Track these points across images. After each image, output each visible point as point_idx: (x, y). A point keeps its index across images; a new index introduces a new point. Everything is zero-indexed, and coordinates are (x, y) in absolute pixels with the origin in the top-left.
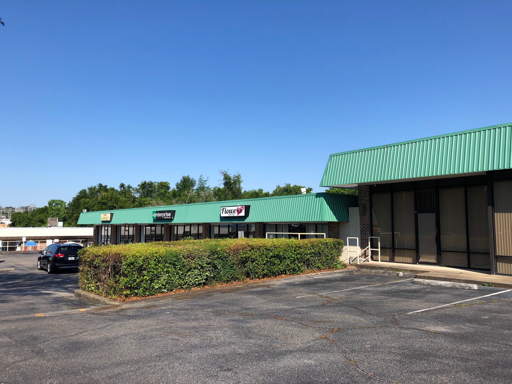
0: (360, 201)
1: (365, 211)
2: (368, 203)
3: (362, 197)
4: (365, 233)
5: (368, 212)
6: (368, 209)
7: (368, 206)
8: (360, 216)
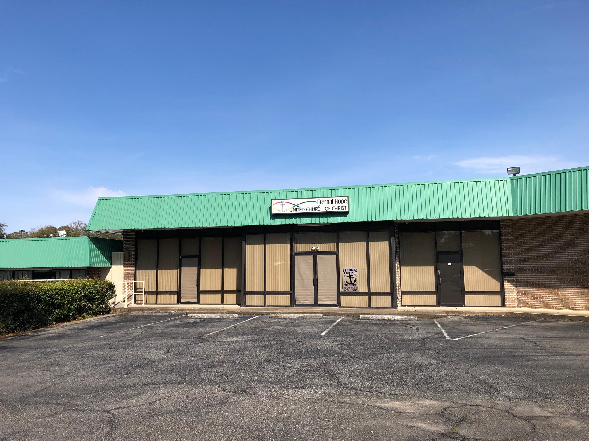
0: (125, 246)
1: (130, 256)
2: (133, 249)
3: (127, 242)
4: (128, 278)
5: (133, 257)
6: (133, 254)
7: (133, 252)
8: (124, 260)
